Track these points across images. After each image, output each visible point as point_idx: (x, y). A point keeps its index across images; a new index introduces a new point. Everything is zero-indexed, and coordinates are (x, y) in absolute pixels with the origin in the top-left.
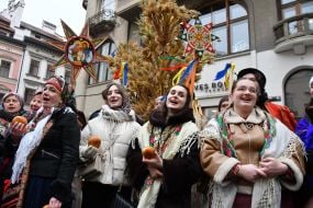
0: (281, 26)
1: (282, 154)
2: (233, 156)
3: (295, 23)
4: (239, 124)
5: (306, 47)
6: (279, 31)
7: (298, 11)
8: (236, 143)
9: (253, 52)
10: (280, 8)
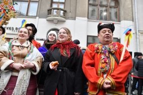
0: (51, 10)
1: (34, 60)
2: (12, 59)
3: (56, 10)
4: (18, 46)
5: (58, 21)
6: (50, 12)
7: (58, 6)
8: (14, 54)
9: (37, 18)
10: (52, 2)
